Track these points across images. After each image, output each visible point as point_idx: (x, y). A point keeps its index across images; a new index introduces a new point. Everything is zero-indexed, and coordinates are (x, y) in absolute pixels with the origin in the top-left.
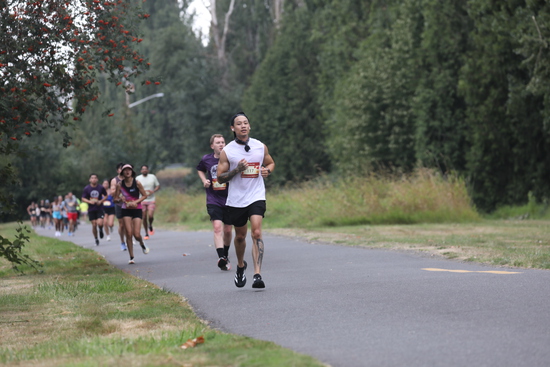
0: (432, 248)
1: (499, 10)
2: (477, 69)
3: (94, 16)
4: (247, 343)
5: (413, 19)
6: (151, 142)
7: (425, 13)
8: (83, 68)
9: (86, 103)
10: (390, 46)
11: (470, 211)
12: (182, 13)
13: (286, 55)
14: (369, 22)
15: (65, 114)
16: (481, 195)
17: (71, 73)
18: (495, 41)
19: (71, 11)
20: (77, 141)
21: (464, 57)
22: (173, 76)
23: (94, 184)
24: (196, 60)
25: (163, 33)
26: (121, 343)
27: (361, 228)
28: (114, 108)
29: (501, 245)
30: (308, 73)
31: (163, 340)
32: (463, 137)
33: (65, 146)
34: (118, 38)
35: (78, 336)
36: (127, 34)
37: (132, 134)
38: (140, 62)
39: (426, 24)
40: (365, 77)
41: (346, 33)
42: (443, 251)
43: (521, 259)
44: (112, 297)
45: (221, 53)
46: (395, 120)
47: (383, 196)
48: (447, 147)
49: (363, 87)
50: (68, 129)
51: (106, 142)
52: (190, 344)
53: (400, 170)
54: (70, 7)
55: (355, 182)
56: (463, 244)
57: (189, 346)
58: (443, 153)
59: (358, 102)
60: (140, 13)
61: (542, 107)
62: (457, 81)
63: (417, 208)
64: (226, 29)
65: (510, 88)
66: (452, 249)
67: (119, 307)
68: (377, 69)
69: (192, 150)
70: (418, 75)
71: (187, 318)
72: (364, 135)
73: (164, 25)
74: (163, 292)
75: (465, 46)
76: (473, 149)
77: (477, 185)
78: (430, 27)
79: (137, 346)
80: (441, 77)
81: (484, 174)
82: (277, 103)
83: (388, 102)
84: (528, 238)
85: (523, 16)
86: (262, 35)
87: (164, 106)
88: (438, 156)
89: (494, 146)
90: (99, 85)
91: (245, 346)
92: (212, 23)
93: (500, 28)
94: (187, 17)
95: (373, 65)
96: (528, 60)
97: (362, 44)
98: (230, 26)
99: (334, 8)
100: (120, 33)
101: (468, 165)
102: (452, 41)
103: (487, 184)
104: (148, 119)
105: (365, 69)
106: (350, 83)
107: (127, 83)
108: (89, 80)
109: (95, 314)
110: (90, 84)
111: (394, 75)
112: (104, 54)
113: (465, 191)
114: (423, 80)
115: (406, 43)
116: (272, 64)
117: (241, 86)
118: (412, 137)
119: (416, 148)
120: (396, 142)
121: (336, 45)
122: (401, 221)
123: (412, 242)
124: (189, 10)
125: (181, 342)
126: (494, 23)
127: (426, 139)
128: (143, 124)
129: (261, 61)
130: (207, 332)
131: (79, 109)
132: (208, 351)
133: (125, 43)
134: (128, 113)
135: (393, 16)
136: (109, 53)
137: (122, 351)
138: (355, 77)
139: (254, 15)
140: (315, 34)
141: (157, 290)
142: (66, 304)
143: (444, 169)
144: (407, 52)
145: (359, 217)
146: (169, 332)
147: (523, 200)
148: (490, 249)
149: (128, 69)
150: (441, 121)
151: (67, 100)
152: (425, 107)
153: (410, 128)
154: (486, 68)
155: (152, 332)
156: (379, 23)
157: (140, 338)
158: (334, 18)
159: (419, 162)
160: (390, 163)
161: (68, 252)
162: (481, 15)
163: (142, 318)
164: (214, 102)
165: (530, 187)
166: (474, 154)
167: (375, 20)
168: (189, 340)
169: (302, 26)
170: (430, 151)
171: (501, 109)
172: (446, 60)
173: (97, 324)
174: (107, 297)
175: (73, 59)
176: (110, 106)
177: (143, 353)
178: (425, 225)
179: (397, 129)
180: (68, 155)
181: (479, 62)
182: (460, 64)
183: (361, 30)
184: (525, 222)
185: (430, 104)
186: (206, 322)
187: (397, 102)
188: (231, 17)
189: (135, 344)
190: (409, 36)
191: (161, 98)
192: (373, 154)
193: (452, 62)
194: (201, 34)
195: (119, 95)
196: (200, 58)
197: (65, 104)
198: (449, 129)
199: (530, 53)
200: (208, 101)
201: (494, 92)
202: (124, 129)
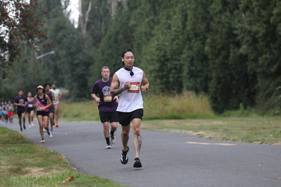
0: (191, 132)
1: (226, 11)
2: (214, 41)
3: (19, 12)
4: (96, 180)
5: (182, 15)
6: (48, 76)
7: (189, 12)
8: (13, 38)
9: (15, 56)
10: (170, 29)
11: (210, 113)
12: (64, 11)
13: (118, 33)
14: (160, 16)
15: (4, 62)
16: (216, 105)
17: (7, 41)
18: (224, 27)
19: (7, 9)
20: (10, 75)
21: (208, 35)
22: (59, 43)
23: (21, 96)
24: (71, 35)
25: (54, 21)
26: (32, 180)
27: (155, 121)
28: (29, 59)
29: (226, 130)
30: (129, 42)
31: (53, 178)
32: (207, 76)
33: (4, 78)
34: (31, 23)
35: (10, 175)
36: (36, 21)
37: (38, 72)
38: (42, 36)
39: (189, 18)
40: (158, 45)
41: (148, 22)
42: (196, 133)
43: (236, 137)
44: (27, 156)
45: (84, 32)
46: (173, 66)
47: (166, 105)
48: (199, 80)
49: (157, 49)
50: (5, 69)
51: (25, 76)
52: (67, 180)
53: (175, 92)
54: (7, 7)
55: (152, 98)
56: (206, 130)
57: (66, 181)
58: (197, 83)
59: (154, 57)
60: (43, 11)
61: (247, 61)
62: (204, 47)
63: (184, 111)
64: (87, 19)
65: (231, 51)
66: (201, 133)
67: (31, 161)
68: (164, 40)
69: (69, 81)
70: (185, 44)
71: (66, 167)
72: (157, 74)
73: (55, 17)
74: (53, 153)
75: (208, 29)
76: (212, 82)
77: (214, 100)
78: (191, 19)
79: (40, 181)
80: (196, 45)
81: (218, 94)
82: (112, 57)
83: (169, 57)
84: (240, 127)
85: (238, 14)
86: (105, 22)
87: (55, 58)
88: (195, 85)
89: (223, 80)
90: (21, 47)
91: (95, 181)
92: (80, 16)
93: (226, 20)
94: (67, 13)
95: (162, 38)
96: (241, 36)
97: (156, 27)
98: (89, 18)
99: (142, 9)
100: (32, 21)
101: (210, 90)
102: (202, 27)
103: (219, 99)
104: (46, 65)
105: (158, 40)
106: (150, 47)
107: (36, 46)
108: (16, 45)
109: (18, 164)
110: (17, 46)
111: (172, 43)
112: (24, 31)
113: (208, 103)
114: (187, 46)
115: (179, 27)
116: (110, 37)
117: (94, 48)
118: (181, 75)
119: (183, 81)
120: (173, 78)
121: (143, 28)
122: (175, 118)
123: (181, 128)
124: (68, 9)
125: (62, 179)
126: (223, 17)
127: (188, 76)
128: (44, 67)
129: (104, 35)
130: (76, 174)
131: (11, 59)
132: (76, 183)
133: (35, 26)
134: (36, 61)
135: (172, 13)
136: (27, 31)
137: (32, 184)
138: (153, 45)
139: (101, 12)
140: (132, 22)
141: (50, 152)
142: (3, 159)
143: (197, 92)
144: (179, 32)
145: (154, 116)
146: (56, 174)
147: (237, 108)
148: (220, 133)
149: (36, 39)
150: (196, 67)
151: (5, 55)
152: (189, 60)
153: (180, 71)
154: (219, 40)
155: (48, 174)
156: (165, 17)
157: (41, 177)
158: (142, 14)
159: (185, 88)
160: (170, 88)
161: (5, 132)
162: (217, 13)
163: (43, 166)
164: (80, 56)
165: (241, 101)
166: (212, 84)
167: (163, 16)
168: (66, 178)
169: (126, 18)
170: (190, 82)
171: (226, 61)
172: (199, 36)
173: (19, 169)
174: (24, 156)
175: (8, 34)
176: (27, 58)
177: (42, 185)
178: (188, 120)
179: (173, 71)
180: (5, 83)
181: (215, 37)
182: (206, 38)
183: (156, 20)
184: (238, 119)
185: (190, 59)
186: (75, 169)
187: (174, 57)
188: (90, 13)
189: (39, 180)
190: (180, 24)
191: (53, 54)
192: (161, 84)
193: (202, 37)
194: (74, 21)
195: (32, 52)
196: (73, 33)
197: (4, 57)
198: (200, 71)
199: (241, 33)
200: (77, 56)
201: (223, 53)
202: (34, 69)
